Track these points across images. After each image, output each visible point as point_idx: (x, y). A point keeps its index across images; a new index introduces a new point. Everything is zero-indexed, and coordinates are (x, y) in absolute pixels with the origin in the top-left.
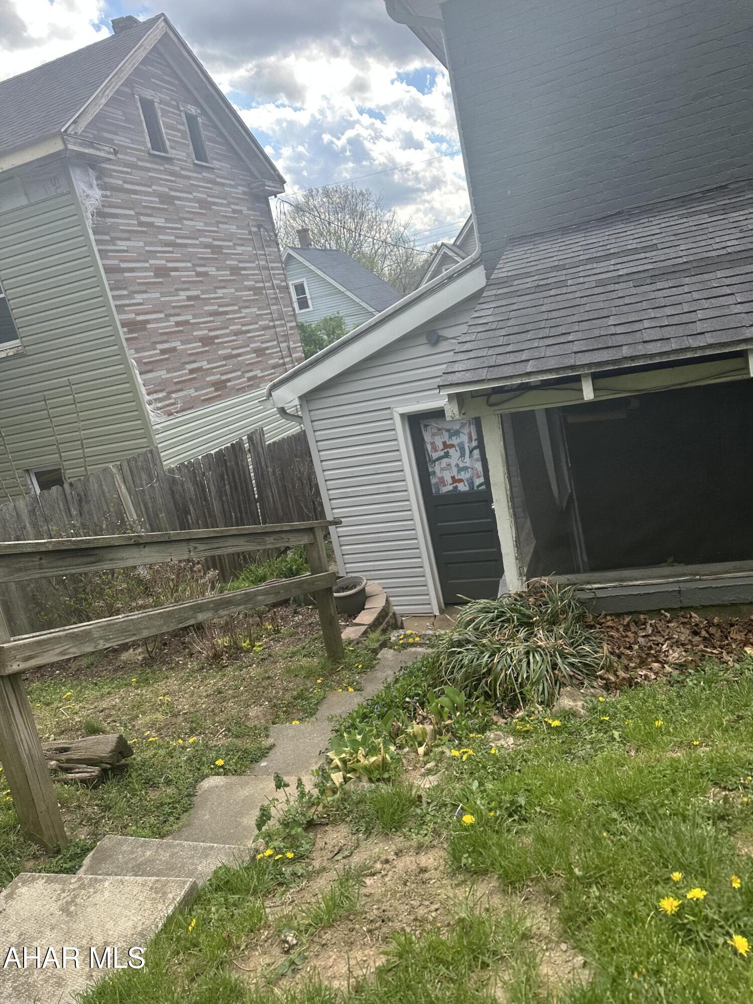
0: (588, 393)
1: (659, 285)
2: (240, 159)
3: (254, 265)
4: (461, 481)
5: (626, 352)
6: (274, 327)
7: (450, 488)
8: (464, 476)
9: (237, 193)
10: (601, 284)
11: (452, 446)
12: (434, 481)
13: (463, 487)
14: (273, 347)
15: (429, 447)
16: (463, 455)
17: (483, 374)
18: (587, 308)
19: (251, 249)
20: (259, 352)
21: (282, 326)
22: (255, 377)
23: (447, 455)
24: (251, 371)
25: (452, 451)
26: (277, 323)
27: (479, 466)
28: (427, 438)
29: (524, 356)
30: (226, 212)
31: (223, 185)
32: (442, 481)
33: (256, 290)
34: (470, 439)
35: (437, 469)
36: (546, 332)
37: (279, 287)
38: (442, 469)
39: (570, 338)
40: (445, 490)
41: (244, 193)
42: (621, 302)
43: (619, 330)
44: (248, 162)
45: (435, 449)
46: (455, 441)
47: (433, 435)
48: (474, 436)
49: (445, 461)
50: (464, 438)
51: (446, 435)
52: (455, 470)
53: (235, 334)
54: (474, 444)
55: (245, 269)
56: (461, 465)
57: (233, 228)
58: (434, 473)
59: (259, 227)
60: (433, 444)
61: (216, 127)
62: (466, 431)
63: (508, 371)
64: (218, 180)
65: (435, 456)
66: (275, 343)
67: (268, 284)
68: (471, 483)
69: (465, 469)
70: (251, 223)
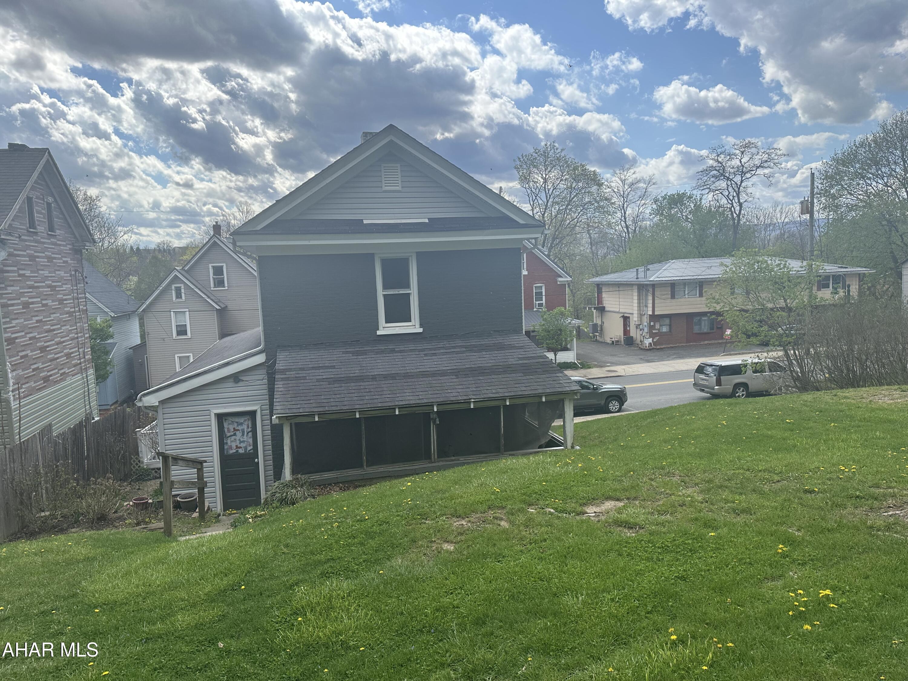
0: (317, 419)
1: (336, 385)
2: (70, 227)
3: (70, 297)
4: (240, 447)
5: (327, 409)
6: (77, 338)
7: (235, 451)
8: (242, 445)
9: (66, 250)
10: (318, 381)
11: (238, 430)
12: (226, 447)
13: (241, 451)
14: (75, 352)
15: (226, 430)
16: (243, 435)
17: (288, 411)
18: (315, 390)
19: (70, 286)
20: (68, 355)
21: (81, 337)
22: (64, 373)
23: (235, 435)
24: (63, 369)
25: (238, 433)
26: (79, 335)
27: (251, 440)
28: (226, 425)
29: (299, 406)
30: (60, 263)
31: (60, 245)
32: (231, 448)
33: (70, 314)
34: (248, 427)
35: (229, 442)
36: (303, 398)
37: (83, 310)
38: (231, 442)
39: (311, 402)
40: (231, 452)
41: (70, 249)
42: (324, 390)
43: (325, 401)
44: (73, 228)
45: (229, 431)
46: (240, 428)
47: (229, 424)
48: (250, 426)
49: (234, 437)
50: (245, 427)
51: (236, 424)
52: (238, 442)
53: (57, 344)
54: (250, 430)
55: (66, 300)
56: (242, 440)
57: (62, 273)
58: (227, 443)
59: (76, 271)
60: (228, 428)
61: (60, 209)
62: (246, 423)
63: (295, 411)
64: (58, 242)
65: (228, 434)
66: (77, 349)
67: (77, 309)
68: (246, 448)
69: (243, 442)
70: (72, 269)
